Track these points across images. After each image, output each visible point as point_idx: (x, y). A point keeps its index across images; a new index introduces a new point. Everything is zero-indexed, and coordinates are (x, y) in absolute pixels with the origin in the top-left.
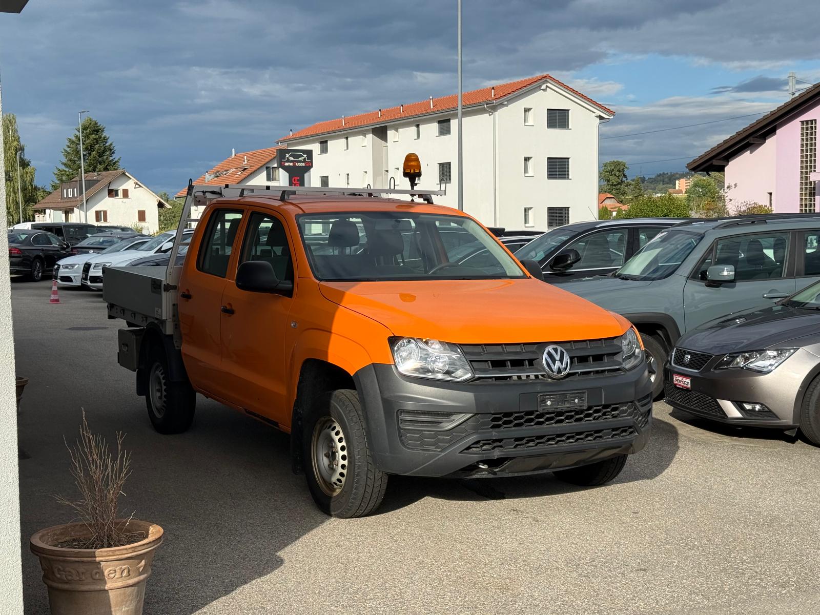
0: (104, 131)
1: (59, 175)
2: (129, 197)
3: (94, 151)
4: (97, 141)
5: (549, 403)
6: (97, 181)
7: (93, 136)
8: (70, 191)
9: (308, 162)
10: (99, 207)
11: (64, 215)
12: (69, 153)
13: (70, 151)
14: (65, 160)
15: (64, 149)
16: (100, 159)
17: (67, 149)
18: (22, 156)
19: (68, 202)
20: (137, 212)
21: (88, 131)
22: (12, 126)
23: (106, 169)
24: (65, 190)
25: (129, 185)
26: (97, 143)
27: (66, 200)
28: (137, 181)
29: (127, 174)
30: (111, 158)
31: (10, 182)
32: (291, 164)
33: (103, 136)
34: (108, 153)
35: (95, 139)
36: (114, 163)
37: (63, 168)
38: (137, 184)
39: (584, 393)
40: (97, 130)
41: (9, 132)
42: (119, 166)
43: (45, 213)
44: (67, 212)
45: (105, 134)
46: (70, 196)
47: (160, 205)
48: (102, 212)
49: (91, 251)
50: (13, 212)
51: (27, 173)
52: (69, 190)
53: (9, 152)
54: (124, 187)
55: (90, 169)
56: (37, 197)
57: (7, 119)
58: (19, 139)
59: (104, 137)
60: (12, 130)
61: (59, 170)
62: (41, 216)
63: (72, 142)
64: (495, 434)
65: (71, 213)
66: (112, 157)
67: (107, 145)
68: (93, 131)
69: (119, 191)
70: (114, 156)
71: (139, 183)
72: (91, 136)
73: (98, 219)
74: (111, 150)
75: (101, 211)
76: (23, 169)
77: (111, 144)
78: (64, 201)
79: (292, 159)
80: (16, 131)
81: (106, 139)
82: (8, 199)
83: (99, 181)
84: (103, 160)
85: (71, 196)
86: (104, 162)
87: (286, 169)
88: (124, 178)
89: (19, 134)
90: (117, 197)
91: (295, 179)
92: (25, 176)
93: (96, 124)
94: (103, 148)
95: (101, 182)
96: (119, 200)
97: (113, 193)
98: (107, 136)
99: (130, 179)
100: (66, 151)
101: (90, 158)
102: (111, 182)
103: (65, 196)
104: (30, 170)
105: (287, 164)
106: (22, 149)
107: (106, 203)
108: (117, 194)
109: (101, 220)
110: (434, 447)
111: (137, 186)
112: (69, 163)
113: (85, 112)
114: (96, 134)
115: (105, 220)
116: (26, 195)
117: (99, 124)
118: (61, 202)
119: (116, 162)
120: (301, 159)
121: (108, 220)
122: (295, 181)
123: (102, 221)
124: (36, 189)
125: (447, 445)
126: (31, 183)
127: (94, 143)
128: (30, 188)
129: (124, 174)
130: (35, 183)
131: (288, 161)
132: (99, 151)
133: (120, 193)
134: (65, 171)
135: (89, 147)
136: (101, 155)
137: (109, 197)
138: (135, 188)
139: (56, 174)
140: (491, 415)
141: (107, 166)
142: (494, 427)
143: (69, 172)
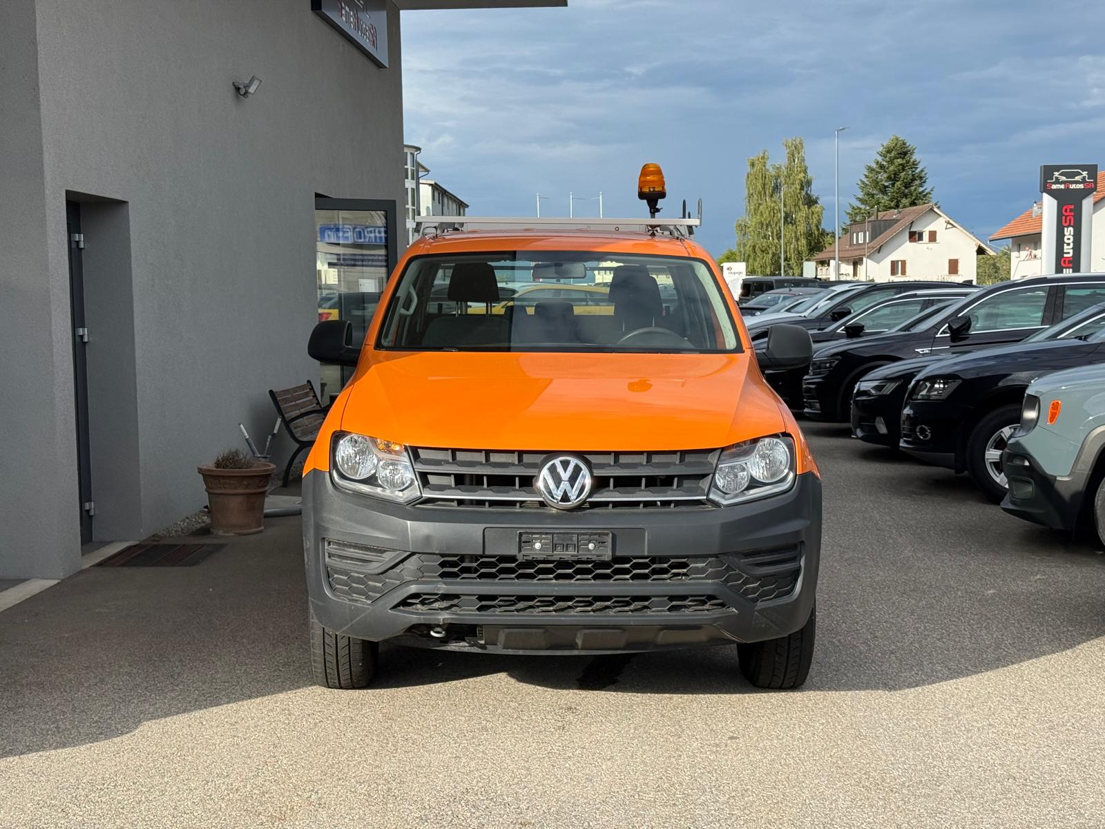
0: (913, 153)
1: (852, 215)
2: (937, 242)
3: (898, 181)
4: (903, 167)
5: (538, 546)
6: (896, 221)
7: (899, 160)
8: (861, 235)
9: (1089, 182)
10: (896, 256)
11: (852, 267)
12: (867, 185)
13: (868, 183)
14: (861, 195)
15: (861, 181)
16: (906, 191)
17: (864, 180)
18: (809, 192)
19: (857, 250)
20: (948, 262)
21: (892, 155)
22: (799, 153)
23: (913, 204)
24: (855, 234)
25: (938, 225)
26: (904, 170)
27: (855, 247)
28: (948, 219)
29: (936, 210)
30: (921, 189)
31: (793, 225)
32: (1062, 187)
33: (912, 160)
34: (917, 182)
35: (901, 165)
36: (925, 196)
37: (859, 204)
38: (949, 223)
39: (607, 534)
40: (903, 152)
41: (794, 161)
42: (931, 198)
43: (829, 265)
44: (856, 263)
45: (916, 157)
46: (860, 242)
47: (980, 251)
48: (900, 263)
49: (758, 313)
50: (793, 264)
51: (813, 214)
52: (860, 233)
53: (793, 188)
54: (931, 228)
55: (893, 204)
56: (824, 244)
57: (792, 144)
58: (806, 170)
59: (914, 162)
60: (798, 159)
61: (853, 208)
62: (824, 269)
63: (871, 170)
64: (443, 587)
65: (860, 265)
66: (922, 187)
67: (917, 171)
68: (900, 153)
69: (924, 234)
70: (926, 186)
71: (951, 222)
72: (896, 160)
73: (894, 272)
74: (921, 178)
75: (898, 261)
76: (809, 208)
77: (922, 171)
78: (853, 248)
79: (1064, 178)
80: (803, 160)
81: (915, 164)
82: (788, 248)
83: (899, 220)
84: (910, 192)
85: (862, 242)
86: (912, 195)
87: (1053, 194)
88: (932, 216)
89: (807, 163)
90: (920, 242)
91: (1066, 209)
92: (810, 217)
93: (904, 144)
94: (910, 177)
95: (901, 221)
96: (923, 246)
97: (915, 236)
98: (918, 160)
99: (940, 216)
100: (863, 183)
101: (892, 191)
102: (913, 222)
103: (855, 243)
104: (817, 210)
105: (1054, 187)
106: (809, 183)
107: (905, 250)
108: (920, 237)
109: (898, 273)
110: (364, 597)
111: (949, 226)
112: (866, 198)
113: (843, 129)
114: (903, 158)
115: (904, 273)
116: (810, 242)
117: (908, 144)
118: (848, 250)
119: (927, 194)
120: (1078, 178)
121: (907, 274)
122: (1066, 211)
123: (900, 274)
124: (823, 234)
125: (379, 595)
126: (817, 227)
127: (899, 170)
128: (816, 233)
129: (932, 210)
130: (823, 226)
131: (1058, 181)
132: (905, 181)
133: (926, 237)
134: (860, 209)
135: (893, 176)
136: (907, 185)
137: (910, 242)
138: (946, 229)
139: (849, 213)
140: (439, 557)
141: (914, 200)
142: (443, 575)
143: (866, 210)
